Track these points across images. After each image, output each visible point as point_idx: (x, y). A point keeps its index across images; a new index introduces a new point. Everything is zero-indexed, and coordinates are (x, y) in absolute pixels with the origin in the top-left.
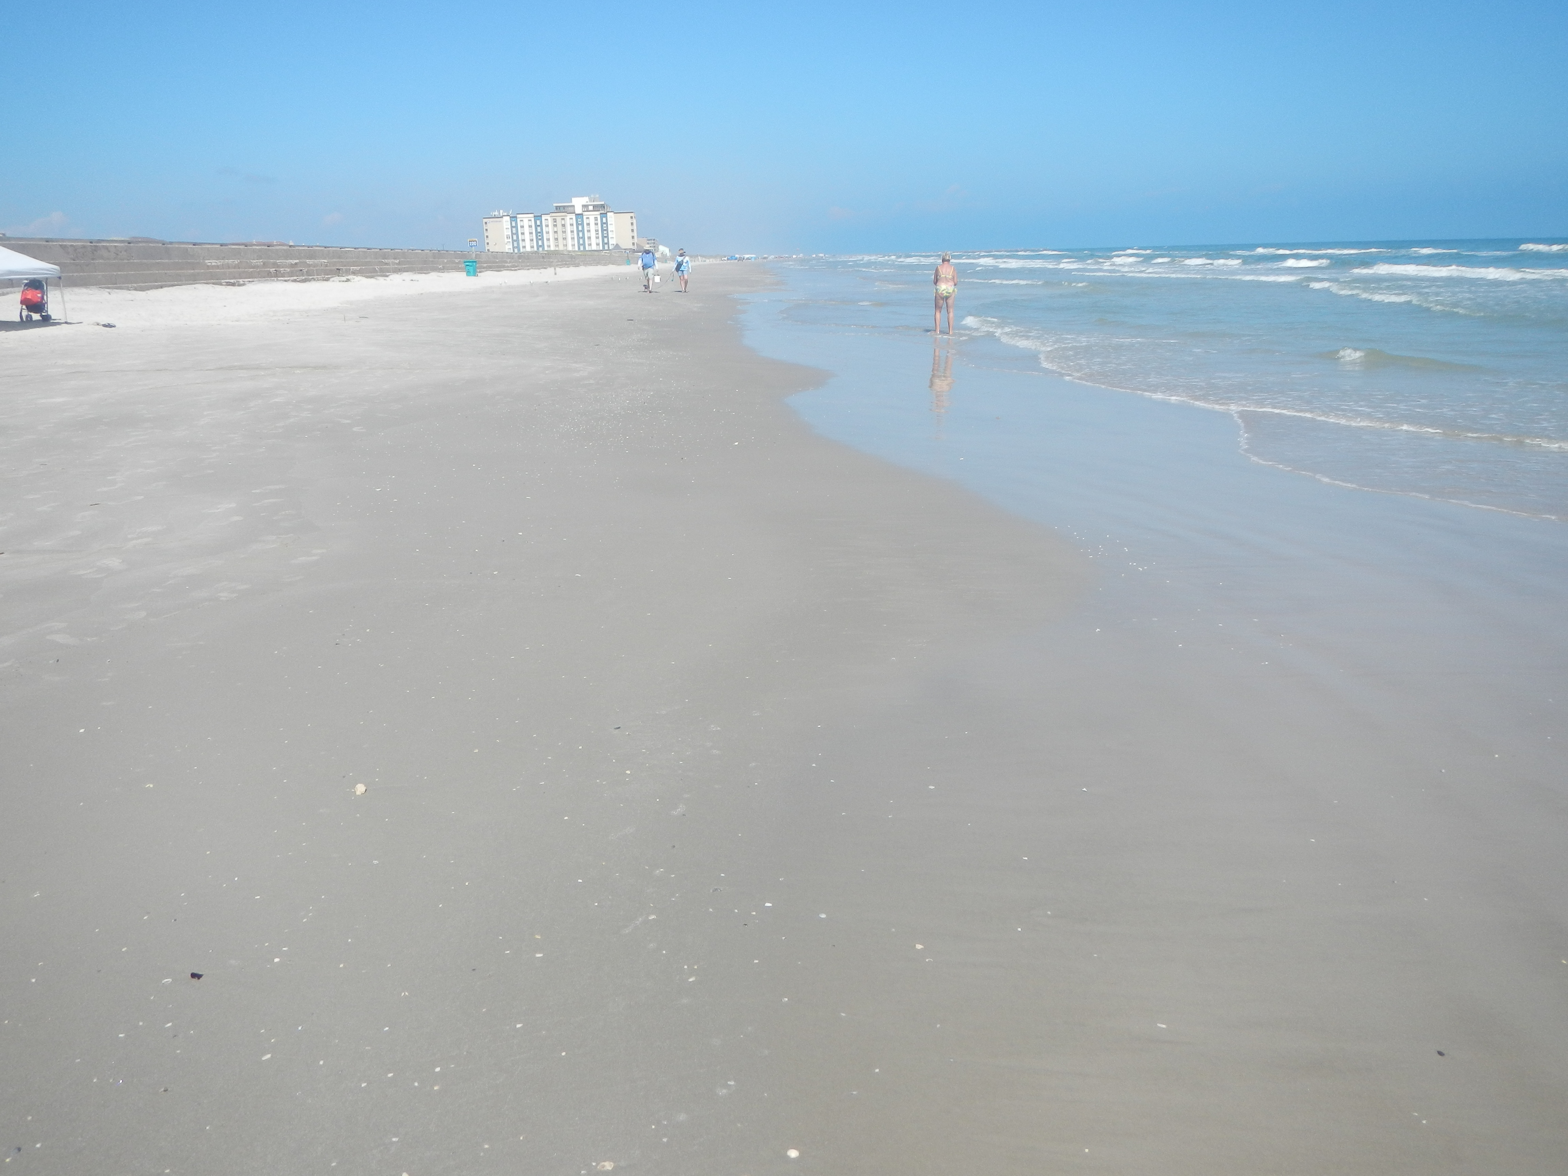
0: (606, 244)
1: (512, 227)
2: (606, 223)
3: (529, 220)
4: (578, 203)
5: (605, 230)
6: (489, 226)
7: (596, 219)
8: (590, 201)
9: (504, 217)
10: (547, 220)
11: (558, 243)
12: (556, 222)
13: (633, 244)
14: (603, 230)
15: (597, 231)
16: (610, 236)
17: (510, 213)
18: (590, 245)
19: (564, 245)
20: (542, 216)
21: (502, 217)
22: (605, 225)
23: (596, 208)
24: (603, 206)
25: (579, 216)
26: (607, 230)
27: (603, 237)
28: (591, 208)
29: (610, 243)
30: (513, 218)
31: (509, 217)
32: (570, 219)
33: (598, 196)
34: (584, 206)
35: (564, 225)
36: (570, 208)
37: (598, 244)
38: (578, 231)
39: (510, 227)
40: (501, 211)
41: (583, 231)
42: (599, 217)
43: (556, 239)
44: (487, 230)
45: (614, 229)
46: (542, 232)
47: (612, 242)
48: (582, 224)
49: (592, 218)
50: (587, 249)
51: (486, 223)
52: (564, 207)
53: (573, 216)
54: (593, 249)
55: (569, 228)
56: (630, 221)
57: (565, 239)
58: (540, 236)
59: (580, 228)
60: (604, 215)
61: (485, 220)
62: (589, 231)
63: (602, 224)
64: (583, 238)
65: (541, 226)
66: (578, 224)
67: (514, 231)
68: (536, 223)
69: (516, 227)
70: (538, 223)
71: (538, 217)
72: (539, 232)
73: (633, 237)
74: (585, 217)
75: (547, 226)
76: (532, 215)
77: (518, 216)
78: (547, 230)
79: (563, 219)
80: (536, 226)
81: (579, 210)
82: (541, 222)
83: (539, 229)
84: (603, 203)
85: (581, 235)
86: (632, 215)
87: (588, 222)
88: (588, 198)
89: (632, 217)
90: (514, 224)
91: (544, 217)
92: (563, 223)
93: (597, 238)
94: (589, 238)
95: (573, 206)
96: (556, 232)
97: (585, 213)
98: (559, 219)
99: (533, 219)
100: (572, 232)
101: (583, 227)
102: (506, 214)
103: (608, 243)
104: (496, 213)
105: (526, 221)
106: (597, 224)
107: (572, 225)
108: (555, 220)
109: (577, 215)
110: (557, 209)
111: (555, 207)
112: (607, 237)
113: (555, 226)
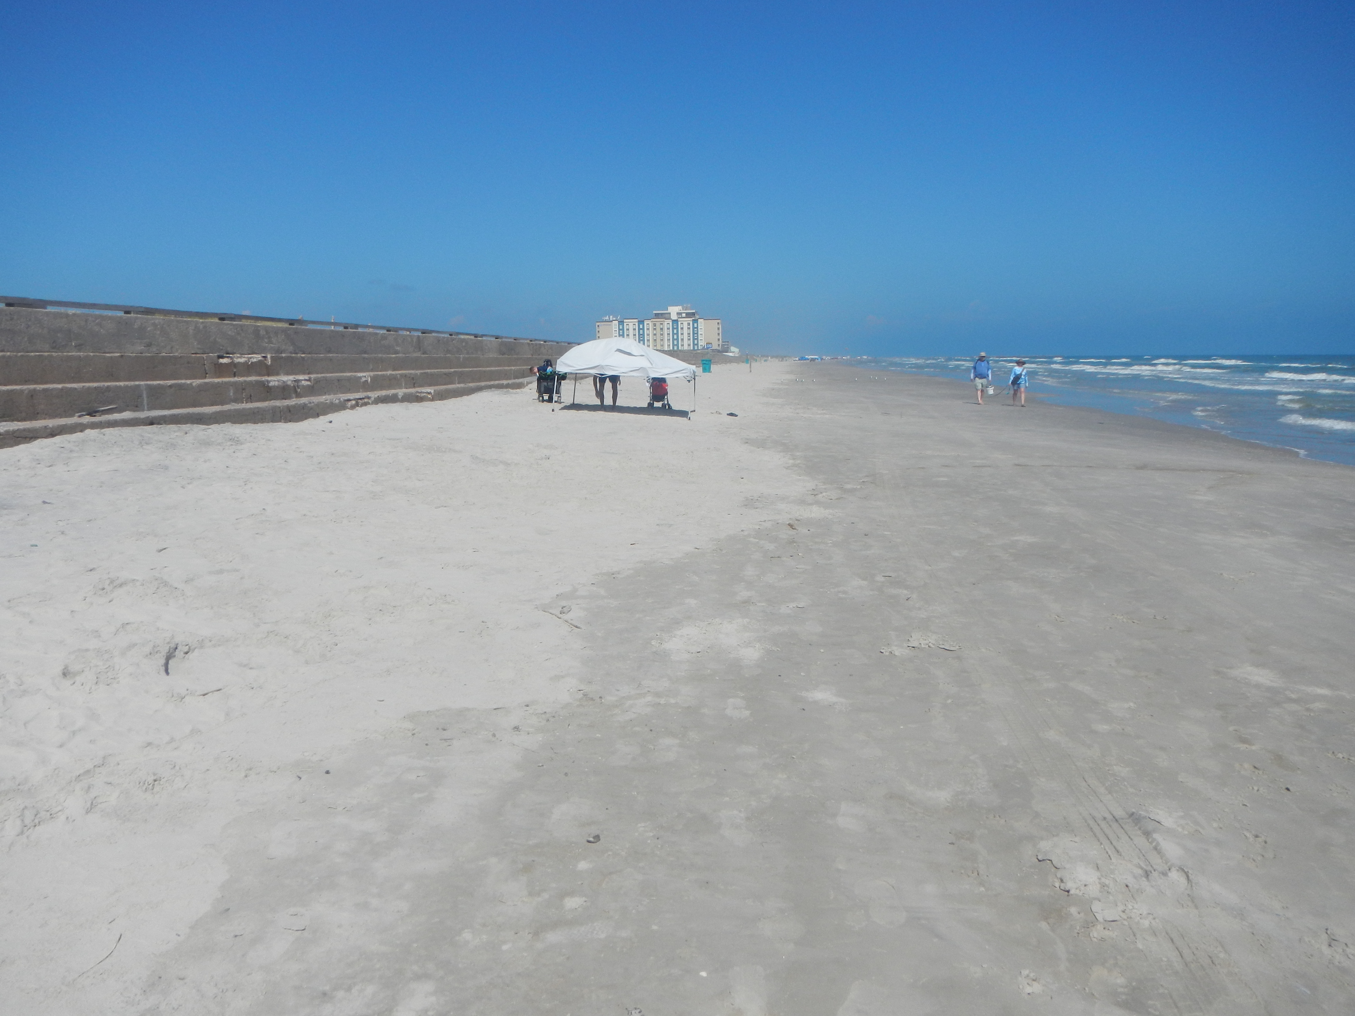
0: (696, 344)
1: (619, 330)
2: (697, 328)
3: (634, 324)
4: (673, 311)
5: (696, 333)
6: (601, 329)
7: (689, 324)
8: (683, 309)
9: (613, 321)
10: (648, 324)
11: (656, 343)
12: (655, 326)
13: (719, 345)
14: (694, 334)
15: (689, 334)
16: (699, 338)
17: (619, 318)
18: (682, 345)
19: (661, 345)
20: (645, 321)
21: (612, 321)
23: (688, 315)
24: (693, 314)
25: (675, 322)
27: (694, 339)
28: (684, 315)
29: (700, 344)
30: (621, 323)
31: (617, 321)
32: (667, 324)
33: (689, 305)
34: (678, 314)
35: (662, 329)
36: (666, 315)
37: (689, 345)
38: (673, 334)
39: (617, 329)
40: (611, 317)
41: (677, 334)
42: (691, 323)
43: (655, 340)
44: (599, 332)
45: (703, 333)
46: (643, 334)
47: (702, 343)
48: (677, 328)
49: (685, 323)
50: (680, 349)
51: (598, 326)
52: (662, 314)
53: (671, 322)
55: (666, 332)
56: (717, 326)
57: (662, 340)
58: (641, 337)
59: (675, 331)
60: (695, 321)
61: (598, 324)
62: (682, 334)
63: (694, 328)
64: (677, 339)
65: (643, 329)
66: (673, 329)
67: (621, 333)
68: (639, 327)
69: (623, 329)
70: (641, 326)
72: (641, 334)
73: (719, 340)
74: (679, 323)
75: (648, 329)
76: (636, 320)
77: (625, 321)
78: (648, 333)
79: (662, 324)
80: (639, 329)
81: (674, 317)
82: (643, 326)
83: (641, 332)
84: (694, 311)
85: (675, 337)
86: (719, 321)
87: (682, 327)
88: (681, 307)
89: (718, 323)
90: (621, 327)
92: (661, 327)
93: (689, 340)
94: (682, 340)
95: (670, 313)
96: (655, 335)
97: (679, 319)
98: (658, 324)
99: (637, 324)
100: (669, 334)
101: (678, 331)
102: (615, 319)
104: (607, 318)
105: (631, 325)
106: (689, 328)
107: (668, 329)
108: (655, 325)
109: (673, 321)
110: (657, 316)
111: (656, 314)
112: (697, 339)
113: (655, 329)
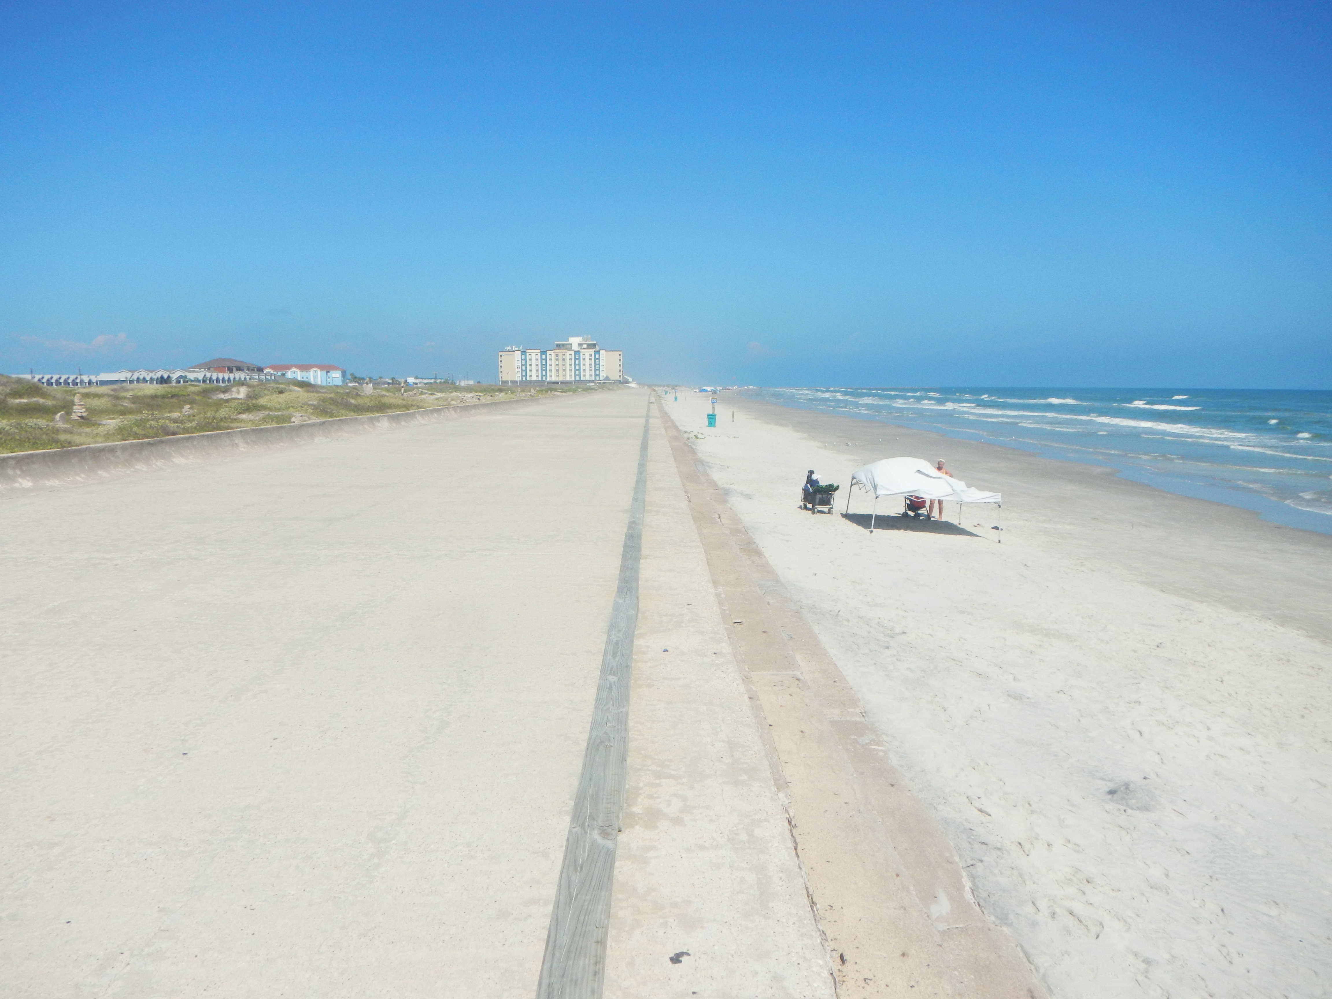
0: (598, 375)
1: (522, 359)
2: (599, 359)
3: (536, 355)
4: (575, 342)
5: (597, 364)
6: (503, 359)
7: (591, 355)
8: (585, 340)
9: (516, 351)
10: (551, 354)
11: (558, 373)
12: (558, 357)
13: (619, 376)
14: (595, 364)
15: (591, 365)
16: (601, 369)
17: (521, 348)
18: (584, 376)
19: (563, 375)
20: (547, 351)
21: (514, 351)
22: (597, 361)
23: (590, 346)
24: (595, 345)
25: (577, 352)
26: (599, 364)
27: (596, 370)
28: (585, 346)
29: (601, 375)
30: (524, 353)
31: (520, 351)
32: (569, 355)
33: (591, 337)
34: (580, 345)
35: (564, 360)
36: (568, 346)
37: (591, 376)
38: (575, 364)
39: (520, 359)
40: (514, 347)
41: (579, 364)
42: (593, 354)
43: (557, 370)
44: (501, 361)
45: (604, 364)
46: (546, 364)
47: (603, 374)
48: (579, 359)
49: (587, 354)
50: (582, 379)
51: (501, 356)
52: (563, 345)
53: (573, 353)
54: (586, 379)
55: (568, 362)
56: (618, 357)
57: (564, 370)
58: (544, 367)
59: (577, 362)
60: (597, 352)
61: (500, 354)
62: (584, 365)
63: (596, 359)
64: (579, 370)
65: (545, 359)
66: (575, 359)
67: (523, 363)
68: (541, 357)
69: (525, 360)
70: (544, 356)
71: (544, 352)
72: (544, 365)
73: (620, 371)
74: (581, 354)
75: (550, 360)
76: (539, 351)
77: (527, 351)
78: (550, 363)
79: (564, 355)
80: (542, 359)
81: (575, 347)
82: (546, 357)
83: (544, 362)
84: (595, 342)
85: (577, 367)
86: (620, 353)
87: (584, 358)
88: (584, 338)
89: (620, 355)
90: (523, 357)
91: (548, 353)
92: (564, 357)
93: (591, 370)
94: (584, 370)
95: (571, 344)
96: (557, 365)
97: (581, 351)
98: (560, 355)
99: (539, 354)
100: (571, 365)
101: (580, 362)
102: (517, 349)
103: (599, 375)
104: (509, 348)
105: (533, 355)
106: (591, 359)
107: (571, 359)
108: (557, 355)
109: (575, 351)
110: (559, 346)
111: (558, 345)
112: (599, 370)
113: (557, 360)
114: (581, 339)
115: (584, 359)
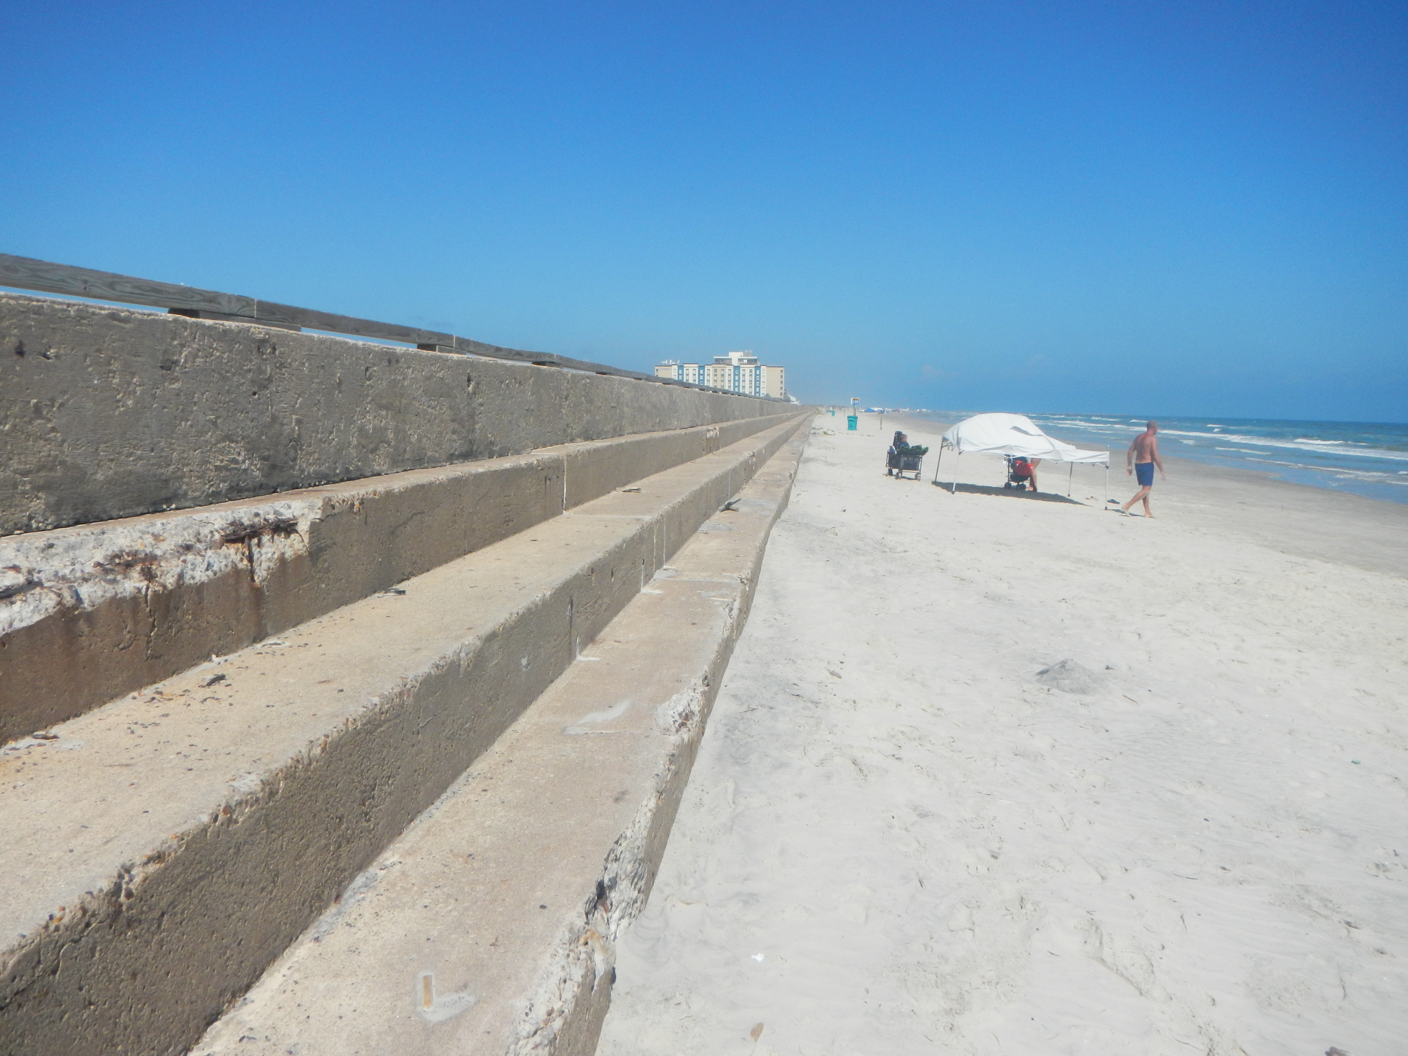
1: (679, 374)
2: (759, 375)
3: (694, 369)
4: (735, 356)
7: (751, 371)
8: (744, 355)
10: (709, 370)
13: (781, 394)
14: (756, 381)
15: (751, 381)
16: (761, 386)
17: (678, 362)
21: (671, 366)
22: (758, 377)
23: (750, 362)
24: (755, 361)
25: (737, 368)
26: (759, 381)
27: (756, 387)
28: (745, 361)
29: (762, 392)
30: (681, 367)
31: (677, 366)
32: (729, 370)
33: (750, 351)
34: (740, 360)
35: (723, 375)
36: (727, 361)
38: (735, 381)
39: (677, 374)
40: (670, 361)
41: (739, 381)
42: (754, 370)
45: (765, 380)
46: (704, 380)
47: (764, 391)
48: (739, 375)
49: (747, 370)
51: (657, 370)
52: (722, 360)
53: (732, 368)
55: (727, 374)
56: (780, 374)
59: (737, 378)
60: (758, 368)
61: (656, 368)
62: (744, 381)
63: (756, 375)
64: (738, 386)
65: (703, 375)
66: (735, 375)
68: (699, 372)
69: (682, 374)
70: (701, 372)
71: (701, 367)
72: (702, 380)
73: (782, 388)
74: (741, 369)
75: (709, 375)
76: (697, 365)
77: (685, 365)
78: (708, 379)
79: (723, 370)
80: (700, 375)
81: (735, 363)
82: (704, 372)
83: (701, 377)
84: (756, 358)
85: (737, 384)
86: (782, 369)
87: (743, 373)
89: (782, 371)
90: (680, 372)
91: (707, 367)
92: (723, 373)
93: (751, 387)
94: (744, 384)
95: (731, 359)
96: (715, 381)
97: (741, 366)
98: (719, 370)
99: (697, 369)
100: (730, 381)
101: (739, 378)
102: (674, 363)
103: (759, 392)
104: (666, 362)
105: (691, 370)
106: (751, 375)
107: (730, 375)
108: (716, 371)
109: (735, 367)
110: (718, 362)
111: (716, 360)
112: (759, 387)
113: (716, 375)
114: (741, 353)
115: (744, 375)
